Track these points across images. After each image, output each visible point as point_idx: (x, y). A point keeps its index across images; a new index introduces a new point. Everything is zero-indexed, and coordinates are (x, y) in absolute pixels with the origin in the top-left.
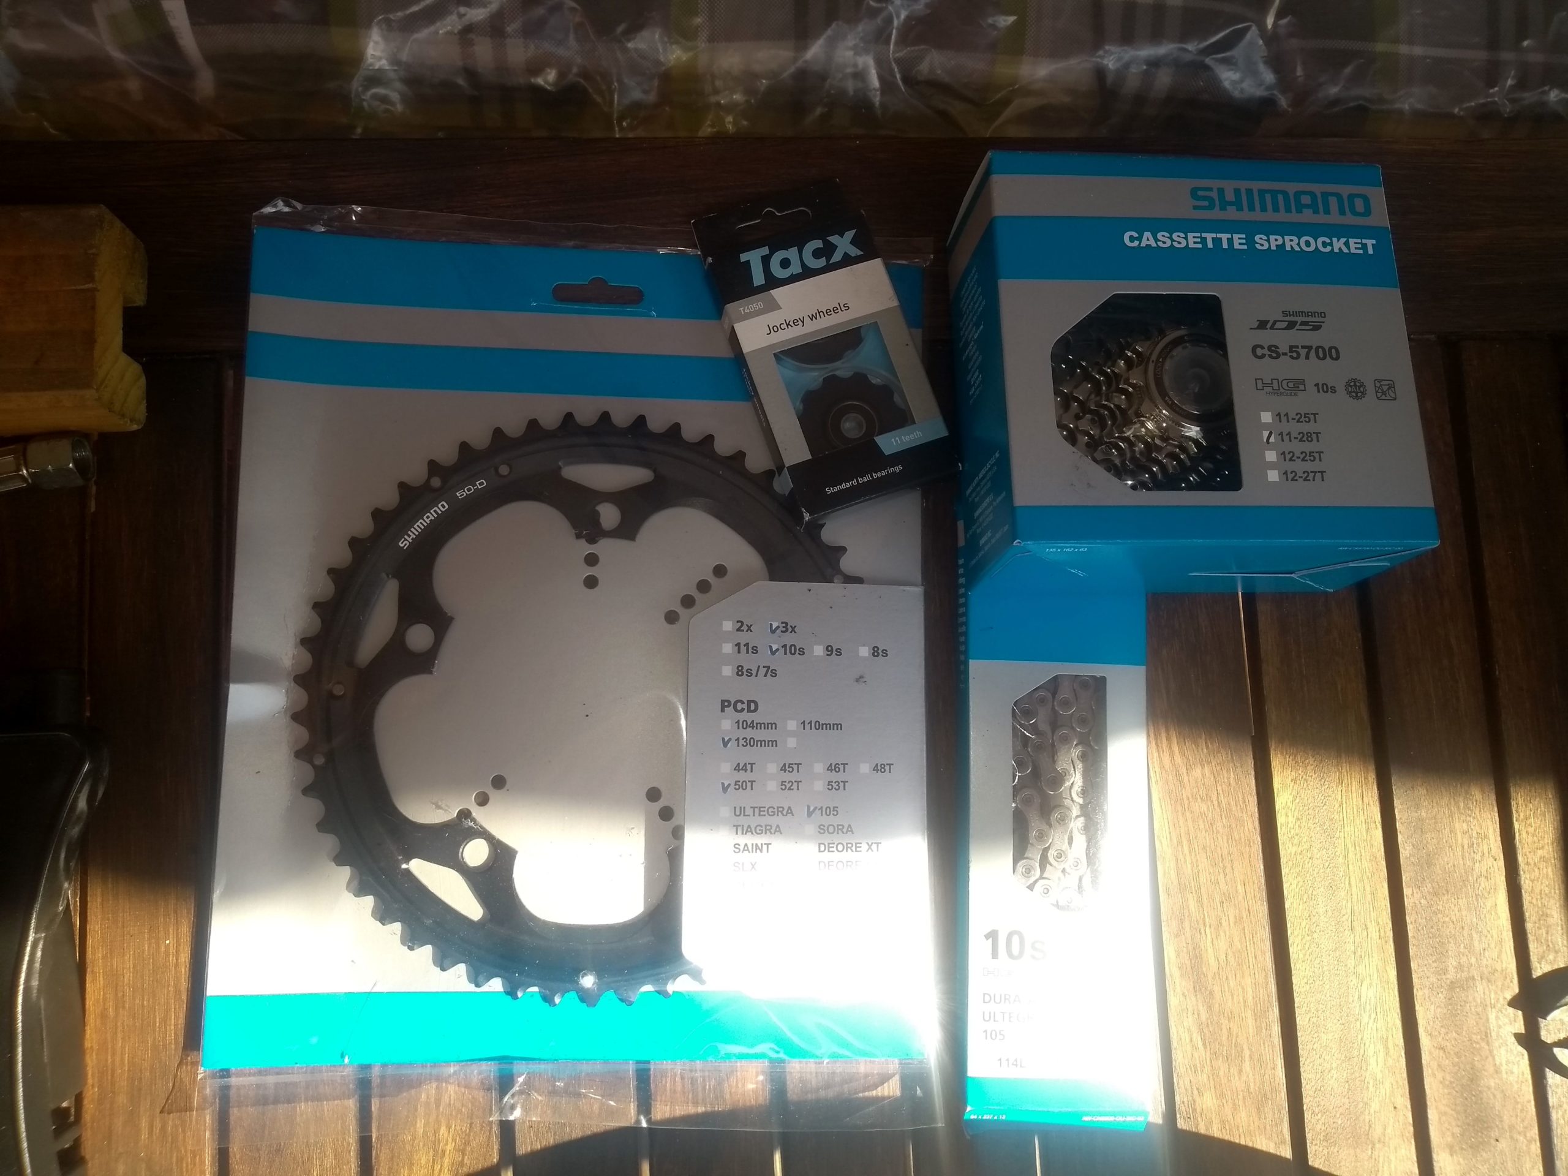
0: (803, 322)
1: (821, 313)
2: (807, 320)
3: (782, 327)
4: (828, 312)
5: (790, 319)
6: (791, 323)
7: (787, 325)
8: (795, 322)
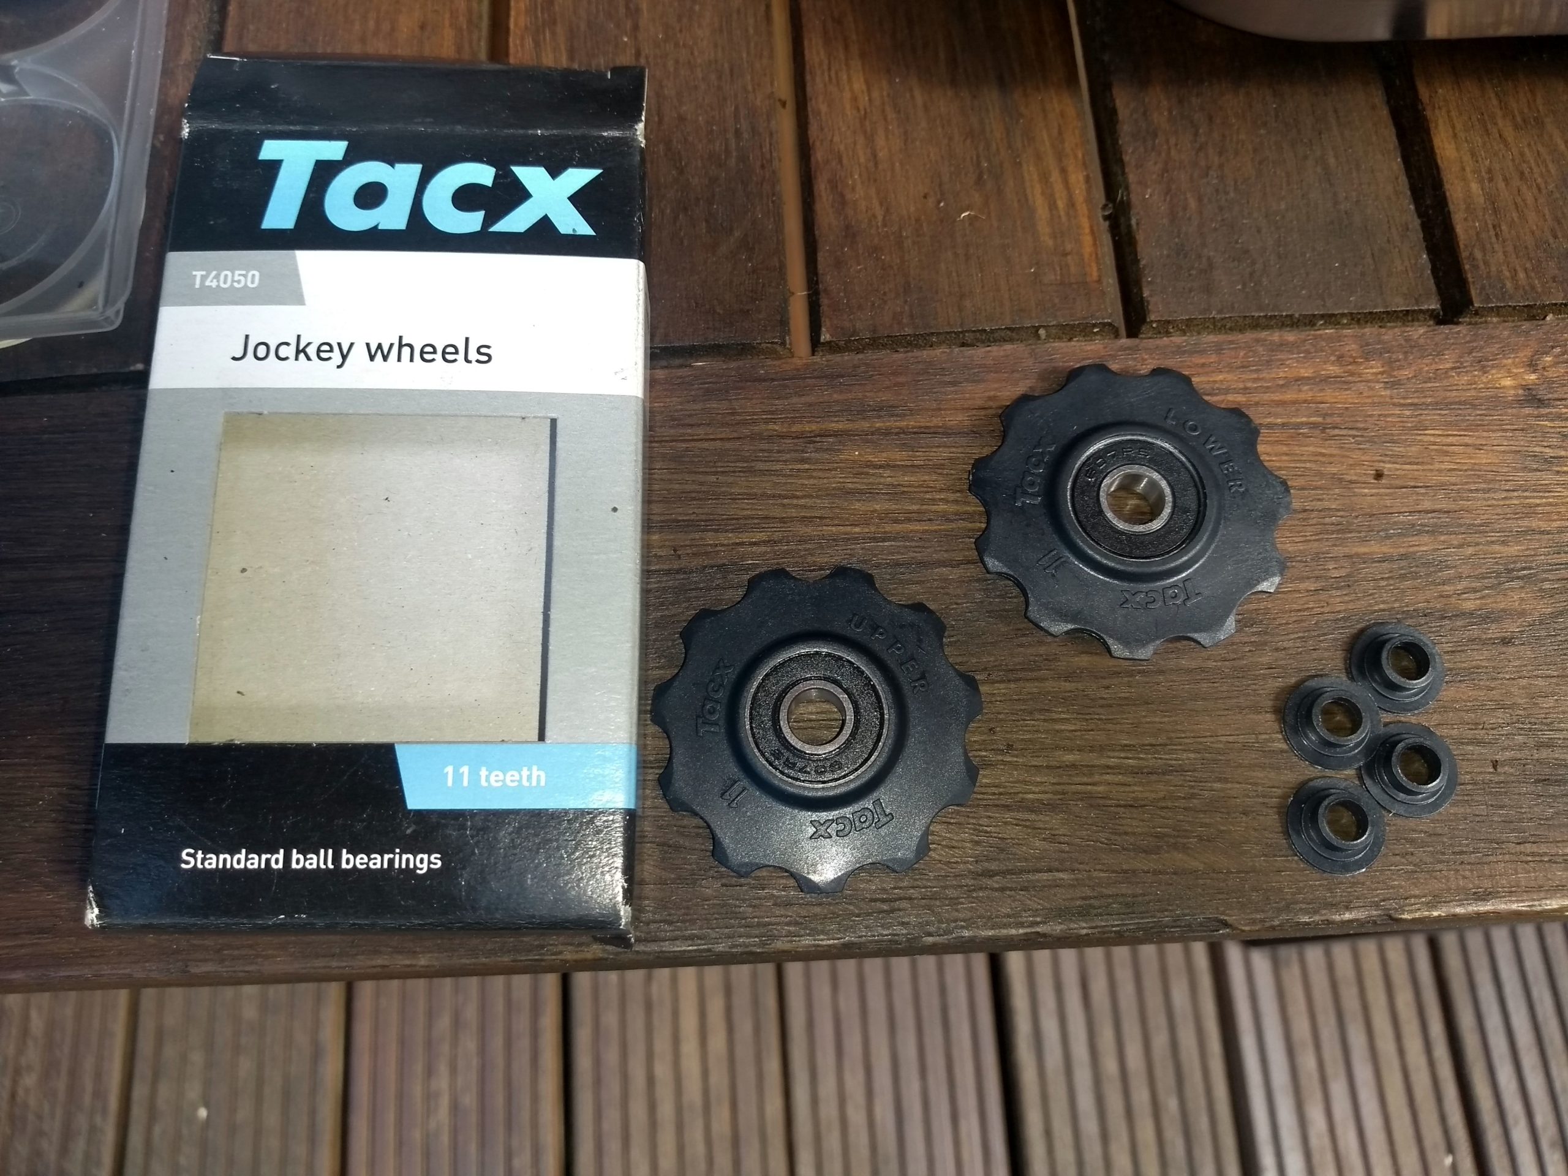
0: (344, 357)
1: (406, 351)
2: (359, 354)
3: (284, 352)
4: (426, 353)
5: (314, 337)
6: (312, 351)
7: (298, 352)
8: (324, 351)
